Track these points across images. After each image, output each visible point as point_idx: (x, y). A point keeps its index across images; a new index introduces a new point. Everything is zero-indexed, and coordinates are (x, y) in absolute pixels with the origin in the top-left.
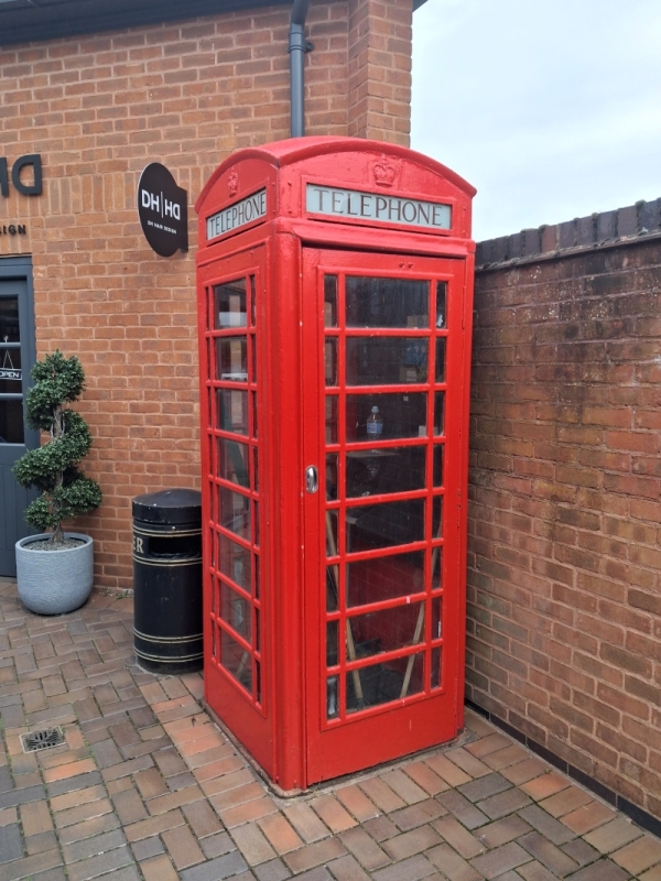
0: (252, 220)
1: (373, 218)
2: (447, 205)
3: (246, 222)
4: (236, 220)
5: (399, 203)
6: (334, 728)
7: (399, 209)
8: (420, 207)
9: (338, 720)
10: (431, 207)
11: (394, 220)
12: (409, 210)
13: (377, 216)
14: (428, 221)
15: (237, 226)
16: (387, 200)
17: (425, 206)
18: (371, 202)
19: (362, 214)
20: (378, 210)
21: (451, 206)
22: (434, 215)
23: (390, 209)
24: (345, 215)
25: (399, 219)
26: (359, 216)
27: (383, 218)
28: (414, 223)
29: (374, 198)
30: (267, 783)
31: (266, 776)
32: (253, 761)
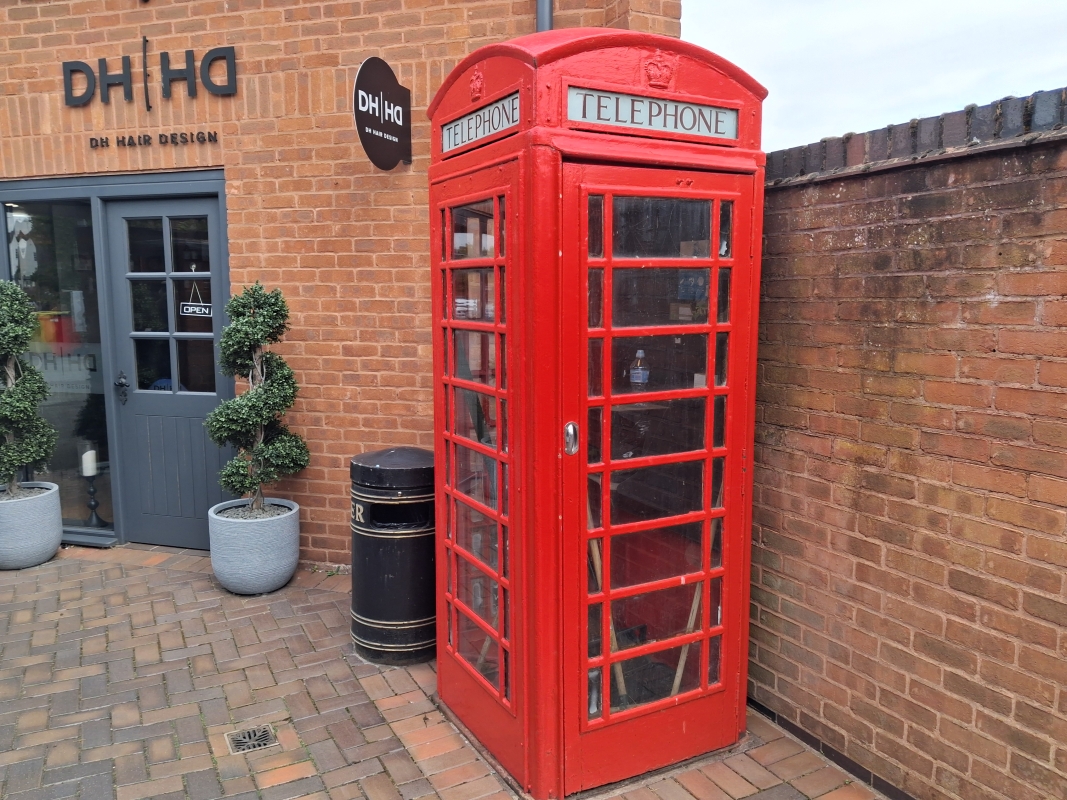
0: (500, 129)
1: (645, 126)
2: (732, 110)
3: (493, 132)
4: (480, 130)
5: (676, 107)
6: (596, 729)
7: (676, 115)
8: (701, 113)
9: (600, 720)
10: (714, 111)
11: (670, 129)
12: (688, 116)
13: (650, 124)
14: (709, 128)
15: (481, 136)
16: (662, 104)
17: (706, 112)
18: (643, 107)
19: (633, 122)
20: (651, 116)
21: (737, 110)
22: (717, 121)
23: (665, 115)
24: (613, 123)
25: (676, 127)
26: (628, 125)
27: (657, 126)
28: (694, 132)
29: (647, 102)
30: (517, 793)
31: (515, 784)
32: (499, 767)
